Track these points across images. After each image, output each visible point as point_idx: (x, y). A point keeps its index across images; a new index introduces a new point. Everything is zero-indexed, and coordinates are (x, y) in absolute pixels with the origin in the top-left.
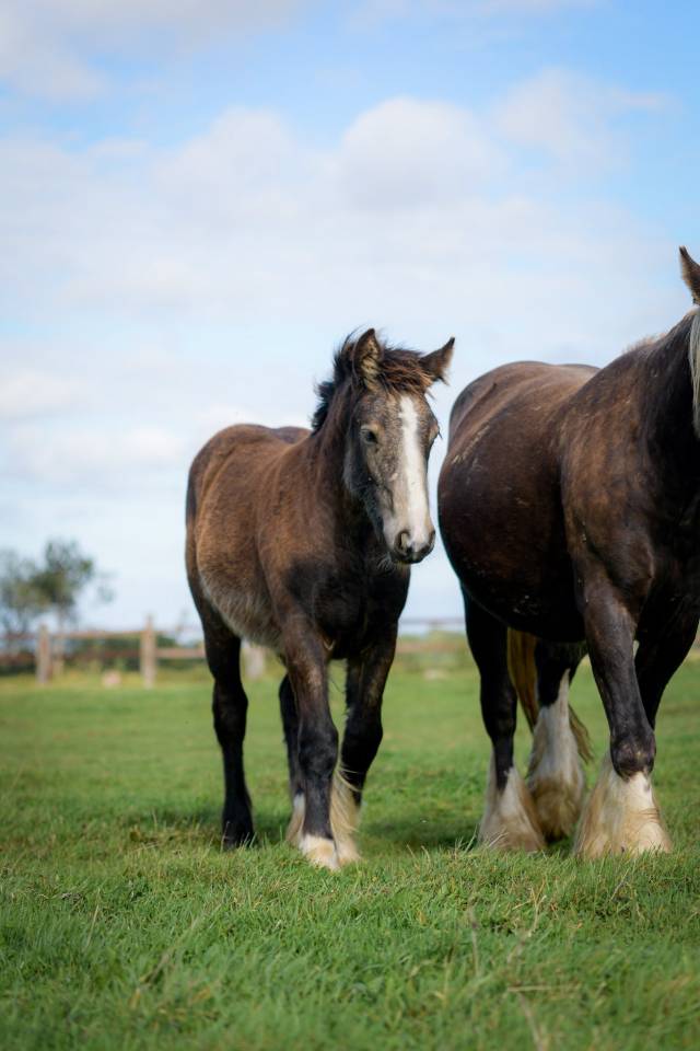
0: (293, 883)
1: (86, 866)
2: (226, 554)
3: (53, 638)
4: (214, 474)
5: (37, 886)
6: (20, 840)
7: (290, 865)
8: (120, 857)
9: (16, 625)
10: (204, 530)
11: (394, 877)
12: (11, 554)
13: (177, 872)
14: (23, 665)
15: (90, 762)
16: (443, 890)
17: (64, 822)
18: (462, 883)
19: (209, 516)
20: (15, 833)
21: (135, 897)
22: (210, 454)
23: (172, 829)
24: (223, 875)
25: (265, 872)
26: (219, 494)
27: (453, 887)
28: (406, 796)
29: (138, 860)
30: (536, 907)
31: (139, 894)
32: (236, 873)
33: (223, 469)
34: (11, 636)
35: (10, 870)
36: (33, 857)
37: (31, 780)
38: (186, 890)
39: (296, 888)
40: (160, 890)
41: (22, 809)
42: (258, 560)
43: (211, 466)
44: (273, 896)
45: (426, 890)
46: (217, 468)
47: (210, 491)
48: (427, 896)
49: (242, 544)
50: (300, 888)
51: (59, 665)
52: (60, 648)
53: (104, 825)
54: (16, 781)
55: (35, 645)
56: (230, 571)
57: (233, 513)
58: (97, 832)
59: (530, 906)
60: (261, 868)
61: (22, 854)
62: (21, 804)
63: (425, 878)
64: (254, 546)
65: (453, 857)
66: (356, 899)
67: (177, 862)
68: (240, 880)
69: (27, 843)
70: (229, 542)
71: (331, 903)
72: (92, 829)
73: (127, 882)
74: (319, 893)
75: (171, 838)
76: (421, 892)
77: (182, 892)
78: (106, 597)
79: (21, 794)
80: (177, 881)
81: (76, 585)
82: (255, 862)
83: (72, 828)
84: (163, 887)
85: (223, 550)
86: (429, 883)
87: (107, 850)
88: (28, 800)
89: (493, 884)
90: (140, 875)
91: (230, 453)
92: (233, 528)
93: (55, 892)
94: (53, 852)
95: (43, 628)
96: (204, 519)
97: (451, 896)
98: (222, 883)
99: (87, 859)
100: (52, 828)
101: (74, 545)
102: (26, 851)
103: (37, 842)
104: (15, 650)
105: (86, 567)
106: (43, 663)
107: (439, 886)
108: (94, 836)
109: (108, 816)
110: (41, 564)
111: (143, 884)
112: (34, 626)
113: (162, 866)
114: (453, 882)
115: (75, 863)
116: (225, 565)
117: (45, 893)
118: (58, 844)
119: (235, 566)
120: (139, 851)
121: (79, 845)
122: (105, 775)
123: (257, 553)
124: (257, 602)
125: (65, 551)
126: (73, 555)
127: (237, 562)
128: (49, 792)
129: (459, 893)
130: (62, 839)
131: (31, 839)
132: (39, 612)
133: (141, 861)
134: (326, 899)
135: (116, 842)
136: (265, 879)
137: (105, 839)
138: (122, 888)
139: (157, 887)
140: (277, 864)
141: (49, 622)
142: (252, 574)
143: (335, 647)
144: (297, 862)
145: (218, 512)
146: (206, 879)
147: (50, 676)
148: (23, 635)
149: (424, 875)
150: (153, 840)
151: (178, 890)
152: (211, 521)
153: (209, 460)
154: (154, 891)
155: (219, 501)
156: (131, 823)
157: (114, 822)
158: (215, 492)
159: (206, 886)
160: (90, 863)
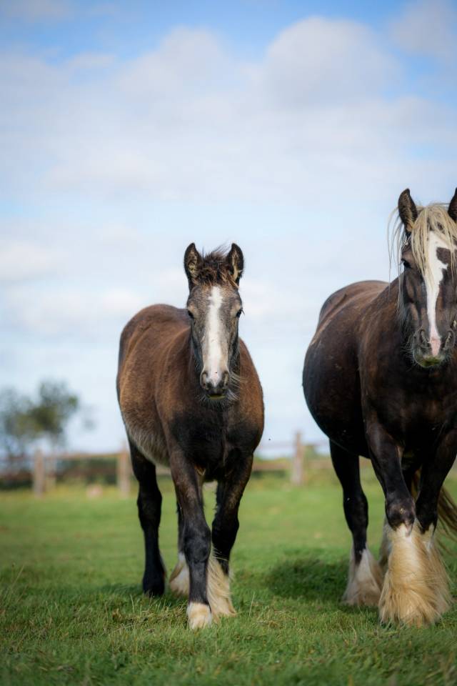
0: (246, 655)
1: (77, 644)
2: (137, 403)
3: (47, 459)
4: (135, 341)
5: (37, 660)
6: (22, 623)
7: (243, 640)
8: (105, 636)
9: (15, 448)
10: (125, 383)
11: (328, 650)
12: (10, 393)
13: (152, 646)
14: (20, 481)
15: (79, 558)
16: (368, 662)
17: (59, 607)
18: (384, 655)
19: (128, 373)
20: (18, 617)
21: (118, 669)
22: (135, 326)
23: (147, 612)
24: (189, 649)
25: (223, 645)
26: (135, 359)
27: (377, 659)
28: (335, 584)
29: (120, 636)
30: (446, 676)
31: (122, 666)
32: (199, 647)
33: (140, 340)
34: (11, 458)
35: (15, 648)
36: (33, 636)
37: (31, 573)
38: (160, 661)
39: (248, 659)
40: (138, 662)
41: (24, 597)
42: (156, 411)
43: (134, 335)
44: (230, 666)
45: (355, 661)
46: (138, 337)
47: (132, 354)
48: (356, 666)
49: (146, 399)
50: (252, 659)
51: (52, 482)
52: (52, 467)
53: (91, 609)
54: (19, 575)
55: (32, 465)
56: (139, 416)
57: (143, 375)
58: (85, 616)
59: (440, 675)
60: (220, 643)
61: (24, 635)
62: (23, 594)
63: (354, 652)
64: (154, 401)
65: (376, 634)
66: (298, 667)
67: (152, 638)
68: (202, 653)
69: (29, 624)
70: (139, 396)
71: (277, 671)
72: (81, 612)
73: (110, 656)
74: (267, 663)
75: (146, 620)
76: (351, 663)
77: (156, 663)
78: (89, 425)
79: (23, 585)
80: (152, 655)
81: (64, 417)
82: (214, 638)
83: (66, 612)
84: (140, 659)
85: (136, 400)
86: (356, 655)
87: (93, 630)
88: (29, 590)
89: (410, 656)
90: (121, 650)
91: (147, 328)
92: (141, 385)
93: (52, 665)
94: (50, 633)
95: (38, 452)
96: (126, 374)
97: (375, 666)
98: (188, 656)
99: (78, 637)
100: (49, 612)
101: (63, 385)
102: (28, 632)
103: (37, 624)
104: (16, 469)
105: (73, 402)
106: (39, 479)
107: (364, 658)
108: (83, 619)
109: (95, 602)
110: (36, 400)
111: (124, 657)
112: (31, 449)
113: (140, 642)
114: (376, 654)
115: (68, 640)
116: (137, 411)
117: (44, 666)
118: (54, 625)
119: (143, 413)
120: (120, 630)
121: (71, 626)
122: (91, 569)
123: (155, 407)
124: (158, 440)
125: (55, 389)
126: (63, 393)
127: (144, 410)
128: (46, 584)
129: (381, 663)
130: (57, 621)
131: (32, 623)
132: (34, 437)
133: (123, 638)
134: (273, 668)
135: (101, 623)
136: (223, 652)
137: (92, 621)
138: (108, 661)
139: (135, 660)
140: (232, 640)
141: (43, 447)
142: (153, 420)
143: (206, 473)
144: (249, 638)
145: (134, 372)
146: (175, 654)
147: (44, 490)
148: (23, 457)
149: (352, 648)
150: (131, 621)
151: (152, 662)
152: (130, 378)
153: (133, 331)
154: (133, 663)
155: (136, 364)
156: (113, 607)
157: (99, 607)
158: (134, 357)
159: (176, 658)
160: (80, 640)
